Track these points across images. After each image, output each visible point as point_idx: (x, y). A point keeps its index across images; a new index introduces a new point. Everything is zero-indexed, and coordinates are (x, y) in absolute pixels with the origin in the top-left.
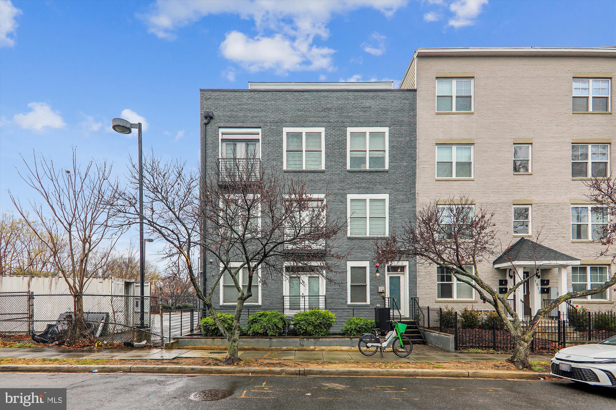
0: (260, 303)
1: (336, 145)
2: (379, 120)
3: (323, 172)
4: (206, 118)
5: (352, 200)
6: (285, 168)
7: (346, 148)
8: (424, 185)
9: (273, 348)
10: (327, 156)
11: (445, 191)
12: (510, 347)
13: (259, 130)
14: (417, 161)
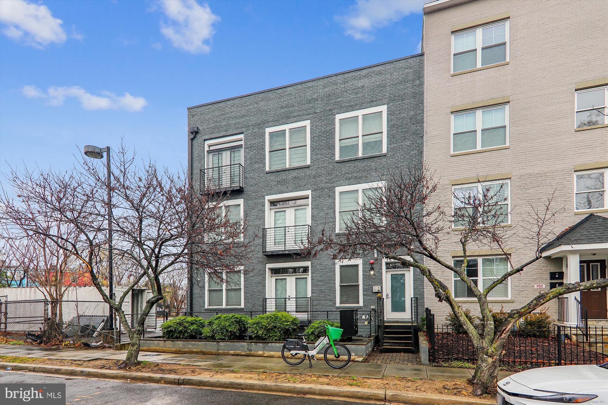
0: (242, 306)
1: (323, 136)
2: (374, 99)
3: (308, 167)
4: (192, 133)
5: (341, 193)
6: (267, 169)
7: (334, 138)
8: (434, 164)
9: (221, 351)
10: (313, 150)
11: (465, 167)
12: (520, 362)
13: (242, 136)
14: (425, 137)
